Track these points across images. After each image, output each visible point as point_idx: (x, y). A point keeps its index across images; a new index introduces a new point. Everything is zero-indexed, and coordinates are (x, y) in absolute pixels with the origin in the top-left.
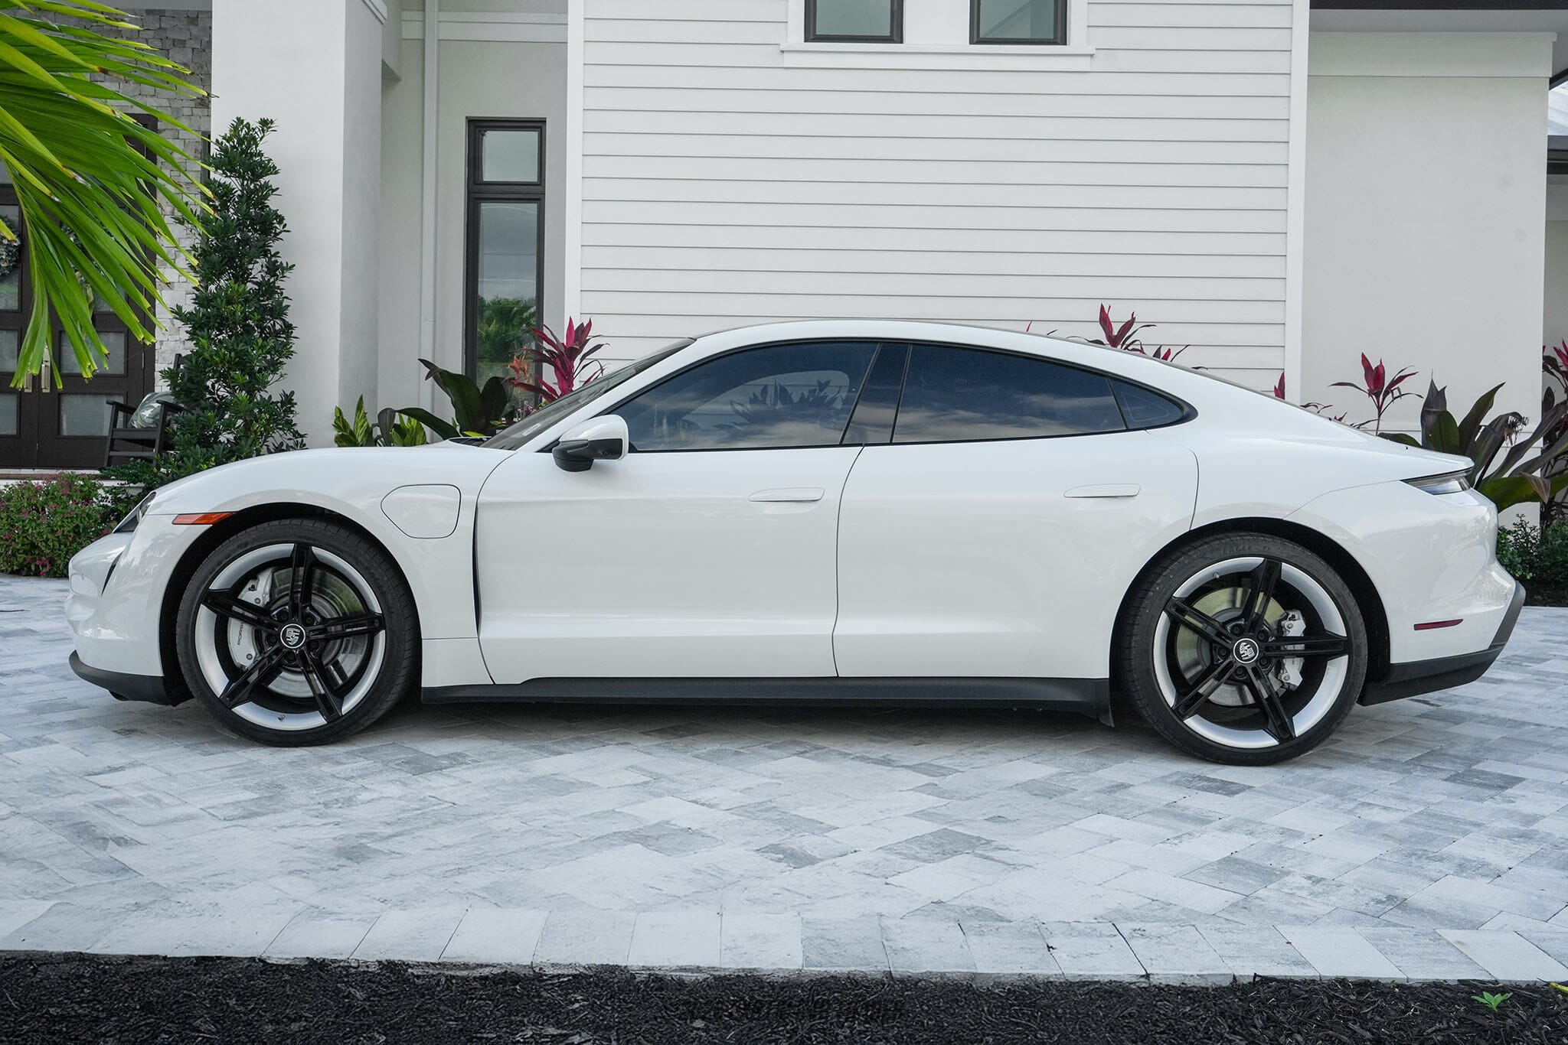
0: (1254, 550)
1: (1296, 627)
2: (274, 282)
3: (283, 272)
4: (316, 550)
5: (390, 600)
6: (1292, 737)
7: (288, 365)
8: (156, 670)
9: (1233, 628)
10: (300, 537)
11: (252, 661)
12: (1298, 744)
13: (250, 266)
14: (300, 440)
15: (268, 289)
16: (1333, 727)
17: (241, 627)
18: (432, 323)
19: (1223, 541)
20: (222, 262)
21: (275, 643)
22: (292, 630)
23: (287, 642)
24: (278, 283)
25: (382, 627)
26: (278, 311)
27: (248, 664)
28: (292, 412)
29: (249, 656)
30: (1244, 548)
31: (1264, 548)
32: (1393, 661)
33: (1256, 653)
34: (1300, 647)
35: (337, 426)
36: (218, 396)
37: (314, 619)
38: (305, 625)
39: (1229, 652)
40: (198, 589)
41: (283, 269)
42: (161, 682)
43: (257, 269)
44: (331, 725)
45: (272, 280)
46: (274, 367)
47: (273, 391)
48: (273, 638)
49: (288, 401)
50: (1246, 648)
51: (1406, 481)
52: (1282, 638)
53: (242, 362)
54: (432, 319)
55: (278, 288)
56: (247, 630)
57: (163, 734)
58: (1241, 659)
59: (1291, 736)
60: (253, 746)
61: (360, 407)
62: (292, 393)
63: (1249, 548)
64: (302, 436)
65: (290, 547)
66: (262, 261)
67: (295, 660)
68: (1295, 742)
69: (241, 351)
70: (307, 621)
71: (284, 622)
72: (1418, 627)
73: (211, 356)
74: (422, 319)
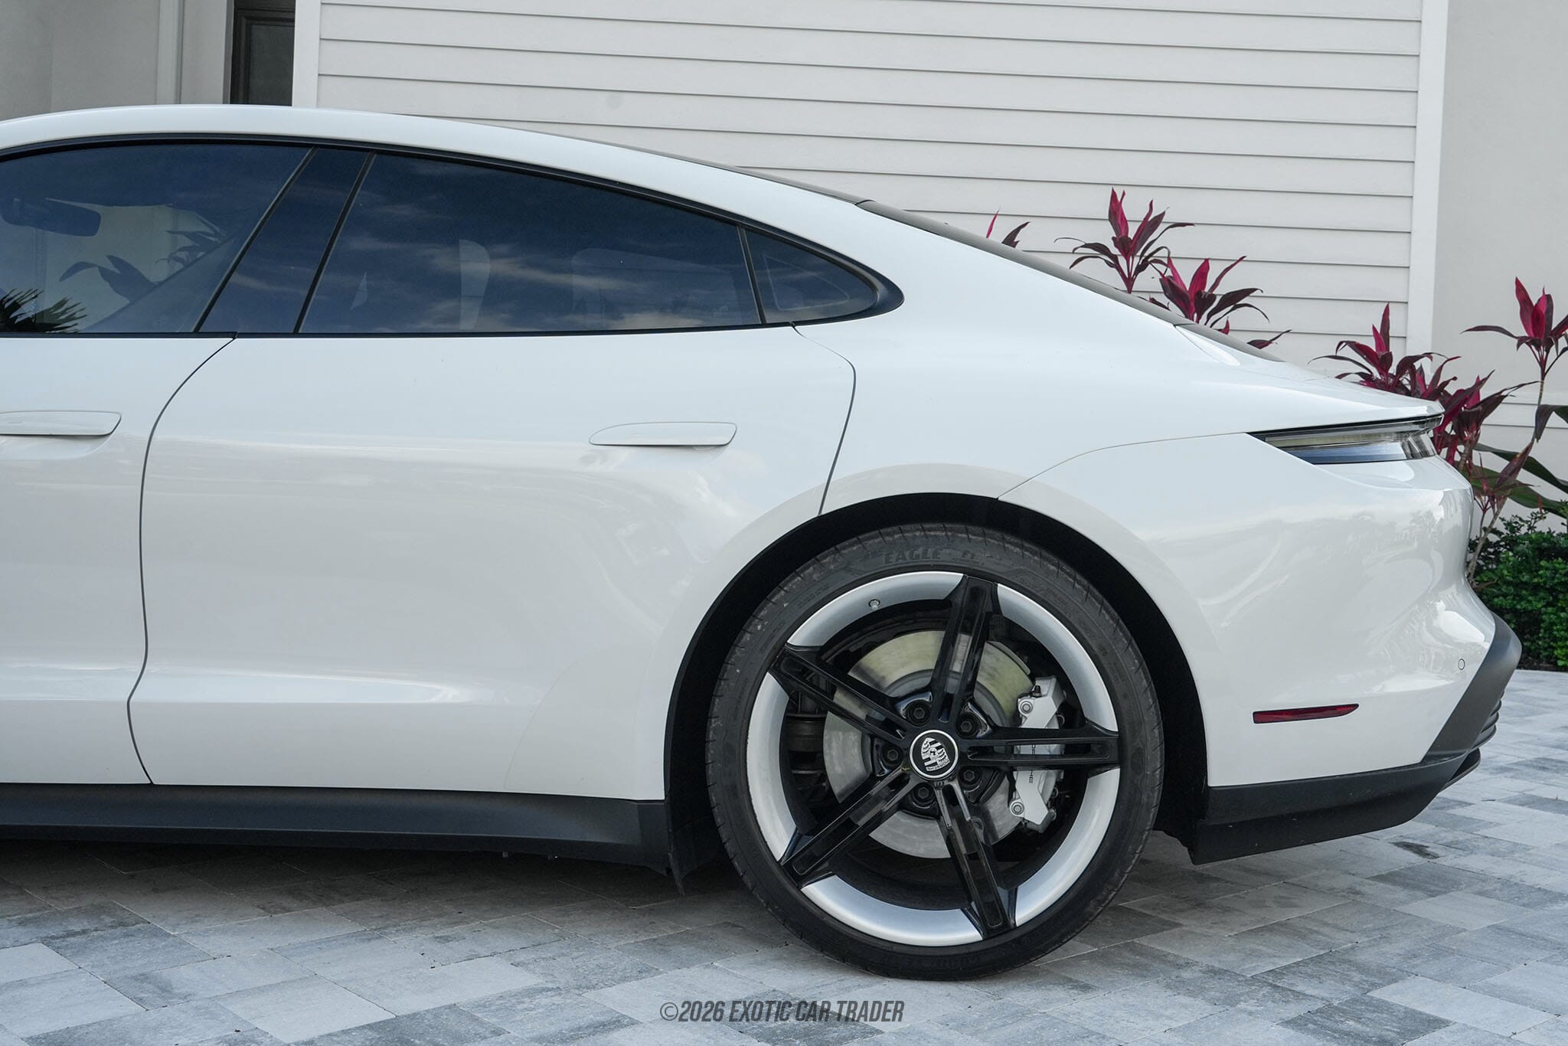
0: (945, 556)
1: (1041, 712)
6: (1007, 926)
9: (911, 709)
12: (1018, 941)
16: (1089, 909)
19: (888, 539)
30: (925, 552)
31: (965, 554)
32: (1211, 783)
33: (952, 758)
34: (1052, 749)
39: (903, 756)
50: (933, 748)
51: (1261, 435)
52: (1013, 730)
58: (923, 769)
59: (1006, 923)
63: (936, 554)
68: (1015, 935)
72: (1261, 717)
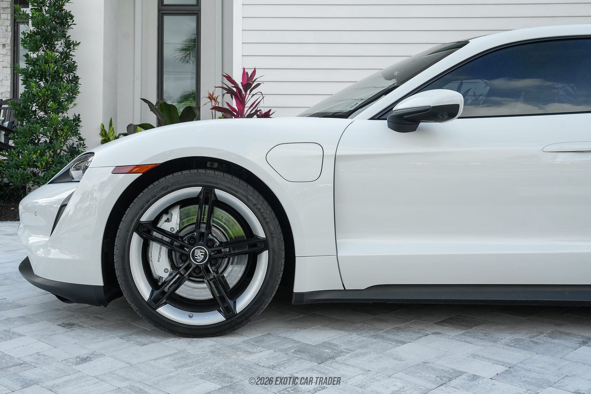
2: (69, 52)
3: (74, 47)
4: (218, 192)
5: (272, 228)
7: (79, 99)
8: (99, 281)
10: (207, 182)
11: (168, 274)
13: (56, 43)
14: (82, 142)
15: (66, 56)
17: (161, 249)
18: (140, 81)
20: (41, 40)
21: (186, 260)
22: (199, 251)
23: (195, 260)
24: (71, 53)
25: (266, 248)
26: (72, 68)
27: (165, 276)
28: (79, 126)
29: (166, 271)
35: (102, 135)
36: (39, 116)
37: (214, 242)
38: (208, 247)
40: (132, 221)
41: (74, 45)
42: (103, 290)
43: (60, 46)
44: (229, 321)
45: (68, 51)
46: (70, 99)
47: (70, 114)
48: (185, 257)
49: (77, 119)
53: (55, 97)
54: (140, 79)
55: (72, 55)
56: (164, 250)
57: (96, 327)
60: (170, 337)
61: (111, 125)
62: (79, 115)
64: (83, 140)
65: (198, 189)
66: (62, 41)
67: (201, 272)
69: (53, 90)
70: (209, 244)
71: (193, 245)
73: (37, 93)
74: (135, 79)
